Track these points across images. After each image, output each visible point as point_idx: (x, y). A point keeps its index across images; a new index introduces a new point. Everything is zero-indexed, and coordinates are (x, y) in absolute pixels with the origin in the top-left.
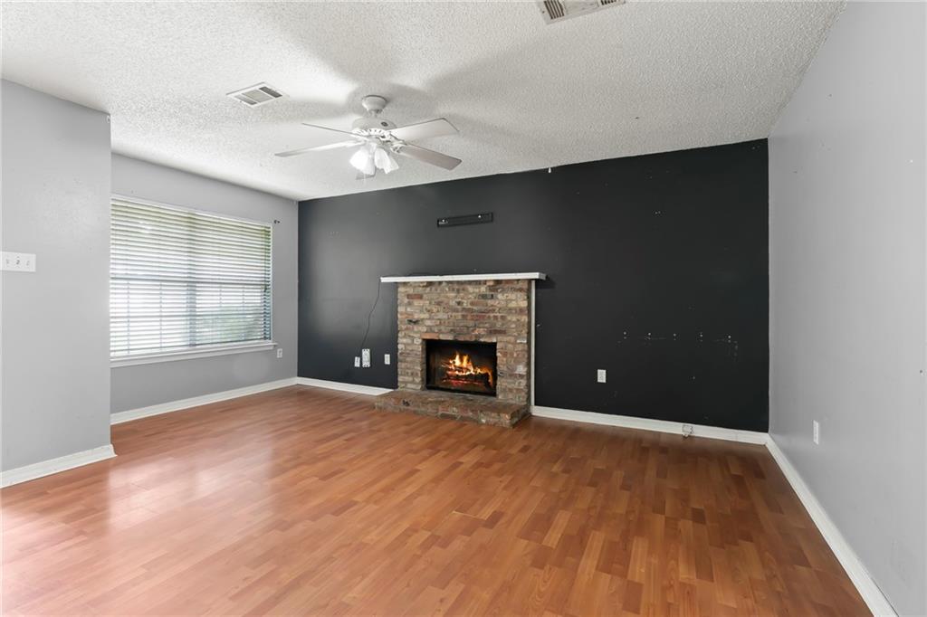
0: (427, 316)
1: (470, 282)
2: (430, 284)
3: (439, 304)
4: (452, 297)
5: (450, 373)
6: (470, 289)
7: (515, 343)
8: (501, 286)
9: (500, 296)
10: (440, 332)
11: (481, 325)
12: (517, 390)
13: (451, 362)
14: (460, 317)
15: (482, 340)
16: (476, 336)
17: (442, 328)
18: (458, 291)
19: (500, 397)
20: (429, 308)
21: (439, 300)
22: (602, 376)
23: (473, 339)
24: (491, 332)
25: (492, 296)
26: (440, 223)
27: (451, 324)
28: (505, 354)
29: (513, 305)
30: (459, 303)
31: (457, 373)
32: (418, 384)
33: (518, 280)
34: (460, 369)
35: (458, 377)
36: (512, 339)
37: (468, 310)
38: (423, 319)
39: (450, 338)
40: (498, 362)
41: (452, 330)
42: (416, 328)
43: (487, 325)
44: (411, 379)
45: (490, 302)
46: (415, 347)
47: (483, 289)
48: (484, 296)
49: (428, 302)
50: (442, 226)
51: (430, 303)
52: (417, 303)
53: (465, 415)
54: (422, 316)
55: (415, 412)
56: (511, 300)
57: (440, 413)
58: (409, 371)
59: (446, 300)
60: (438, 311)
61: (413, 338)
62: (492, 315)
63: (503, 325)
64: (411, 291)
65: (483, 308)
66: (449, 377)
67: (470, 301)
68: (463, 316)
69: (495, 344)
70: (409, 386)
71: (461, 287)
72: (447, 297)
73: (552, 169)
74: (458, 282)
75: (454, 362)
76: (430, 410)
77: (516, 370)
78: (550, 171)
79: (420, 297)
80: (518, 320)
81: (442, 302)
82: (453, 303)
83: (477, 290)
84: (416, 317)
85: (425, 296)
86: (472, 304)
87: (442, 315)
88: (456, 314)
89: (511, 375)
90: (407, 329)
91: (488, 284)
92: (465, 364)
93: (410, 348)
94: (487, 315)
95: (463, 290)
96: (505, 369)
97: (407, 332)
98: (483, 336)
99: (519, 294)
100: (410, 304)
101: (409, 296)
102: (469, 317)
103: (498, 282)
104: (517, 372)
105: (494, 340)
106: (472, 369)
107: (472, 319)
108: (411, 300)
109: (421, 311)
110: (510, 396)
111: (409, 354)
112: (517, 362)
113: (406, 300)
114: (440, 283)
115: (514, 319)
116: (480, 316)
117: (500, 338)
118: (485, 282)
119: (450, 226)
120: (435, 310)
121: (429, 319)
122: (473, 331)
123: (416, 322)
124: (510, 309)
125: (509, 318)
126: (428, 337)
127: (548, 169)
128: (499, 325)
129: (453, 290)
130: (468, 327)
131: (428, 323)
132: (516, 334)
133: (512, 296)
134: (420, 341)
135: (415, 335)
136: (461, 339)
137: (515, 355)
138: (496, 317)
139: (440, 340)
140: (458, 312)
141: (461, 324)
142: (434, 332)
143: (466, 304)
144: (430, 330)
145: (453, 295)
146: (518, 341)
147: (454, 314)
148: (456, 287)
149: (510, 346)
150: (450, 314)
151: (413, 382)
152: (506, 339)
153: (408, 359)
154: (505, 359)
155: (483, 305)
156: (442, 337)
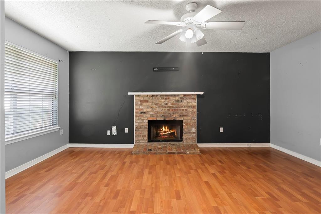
0: (151, 110)
1: (171, 95)
2: (153, 96)
3: (157, 104)
4: (163, 102)
5: (161, 134)
6: (171, 98)
7: (191, 120)
8: (185, 97)
9: (185, 101)
10: (157, 116)
11: (177, 113)
12: (192, 138)
13: (161, 130)
14: (167, 110)
15: (177, 119)
16: (174, 118)
17: (158, 115)
18: (166, 99)
19: (185, 142)
20: (151, 106)
21: (157, 103)
22: (221, 130)
23: (173, 119)
24: (181, 116)
25: (181, 101)
26: (154, 70)
27: (163, 113)
28: (187, 124)
29: (190, 104)
30: (166, 104)
31: (164, 133)
32: (146, 140)
33: (192, 95)
34: (165, 132)
35: (164, 135)
36: (190, 118)
37: (171, 107)
38: (148, 112)
39: (162, 119)
40: (184, 128)
41: (162, 116)
42: (144, 115)
43: (179, 113)
44: (142, 138)
45: (180, 103)
46: (144, 124)
47: (177, 98)
48: (178, 101)
49: (151, 104)
50: (155, 71)
51: (152, 104)
52: (145, 104)
53: (180, 151)
54: (148, 110)
55: (155, 153)
56: (190, 103)
57: (167, 152)
58: (141, 135)
59: (160, 103)
60: (156, 108)
61: (143, 120)
62: (181, 109)
63: (186, 112)
64: (142, 99)
65: (177, 106)
66: (161, 136)
67: (171, 103)
68: (168, 110)
69: (182, 121)
70: (141, 141)
71: (167, 97)
72: (161, 102)
73: (203, 53)
74: (166, 95)
75: (163, 130)
76: (163, 151)
77: (191, 130)
78: (202, 54)
79: (147, 101)
80: (192, 111)
81: (158, 104)
82: (163, 104)
83: (174, 99)
84: (145, 110)
85: (149, 101)
86: (172, 104)
87: (158, 109)
88: (165, 109)
89: (189, 133)
90: (140, 116)
91: (180, 96)
92: (166, 130)
93: (141, 124)
94: (179, 109)
95: (168, 98)
96: (187, 130)
97: (140, 117)
98: (177, 118)
99: (193, 100)
100: (141, 105)
101: (141, 101)
102: (171, 110)
103: (185, 95)
104: (192, 131)
105: (182, 119)
106: (169, 131)
107: (172, 111)
108: (142, 103)
109: (147, 108)
110: (189, 141)
111: (141, 127)
112: (192, 127)
113: (140, 103)
114: (157, 95)
115: (191, 110)
116: (176, 110)
117: (185, 118)
118: (178, 95)
119: (159, 71)
120: (154, 107)
121: (152, 111)
122: (173, 116)
123: (145, 113)
124: (189, 106)
125: (189, 110)
126: (151, 119)
127: (202, 53)
128: (184, 113)
129: (163, 98)
130: (170, 114)
131: (151, 113)
132: (191, 116)
133: (190, 101)
134: (147, 121)
135: (144, 119)
136: (167, 119)
137: (191, 124)
138: (183, 110)
139: (157, 120)
140: (166, 108)
141: (168, 113)
142: (154, 117)
143: (170, 105)
144: (152, 116)
145: (163, 100)
146: (192, 119)
147: (164, 109)
148: (165, 97)
149: (189, 121)
150: (162, 109)
151: (143, 140)
152: (187, 118)
153: (141, 129)
154: (187, 126)
155: (177, 105)
156: (158, 119)
